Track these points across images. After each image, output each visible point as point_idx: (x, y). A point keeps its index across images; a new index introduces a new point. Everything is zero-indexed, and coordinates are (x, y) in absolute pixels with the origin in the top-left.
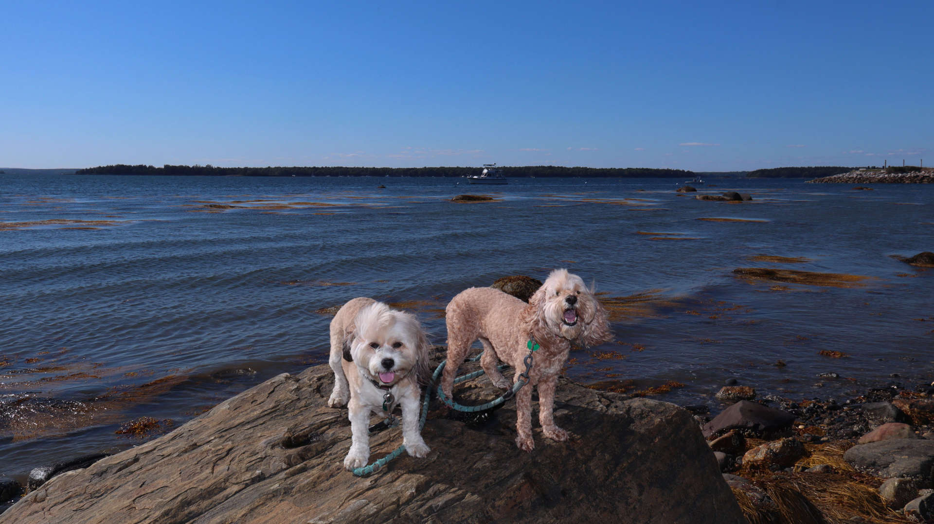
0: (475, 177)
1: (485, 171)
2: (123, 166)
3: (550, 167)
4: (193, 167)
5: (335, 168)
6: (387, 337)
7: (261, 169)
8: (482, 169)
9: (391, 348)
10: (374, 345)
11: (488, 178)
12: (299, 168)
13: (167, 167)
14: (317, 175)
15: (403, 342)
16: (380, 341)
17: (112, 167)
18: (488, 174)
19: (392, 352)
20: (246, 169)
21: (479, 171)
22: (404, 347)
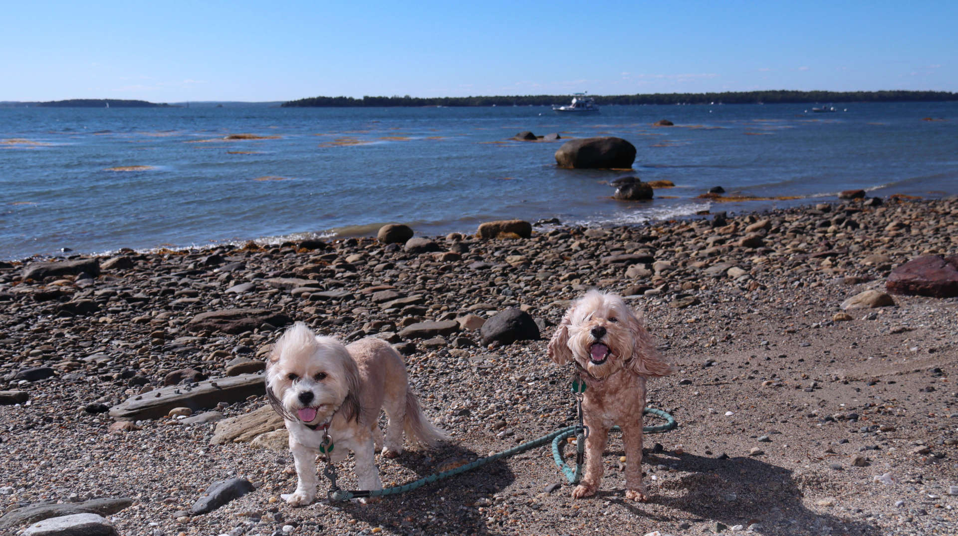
0: (562, 108)
1: (574, 101)
2: (324, 98)
3: (783, 92)
4: (392, 98)
5: (539, 97)
6: (308, 365)
7: (462, 99)
8: (572, 98)
9: (313, 379)
10: (293, 376)
11: (579, 109)
12: (501, 97)
13: (366, 98)
14: (519, 104)
15: (327, 372)
16: (298, 372)
17: (313, 99)
18: (578, 105)
19: (312, 384)
20: (447, 99)
21: (566, 100)
22: (330, 378)
